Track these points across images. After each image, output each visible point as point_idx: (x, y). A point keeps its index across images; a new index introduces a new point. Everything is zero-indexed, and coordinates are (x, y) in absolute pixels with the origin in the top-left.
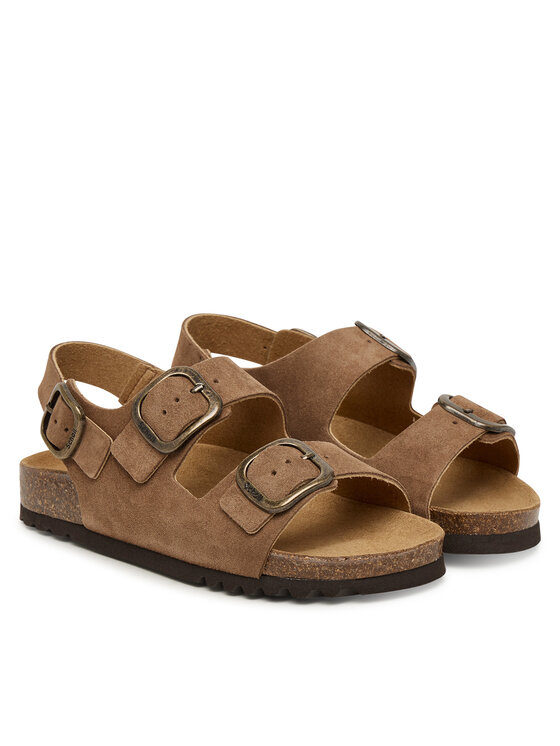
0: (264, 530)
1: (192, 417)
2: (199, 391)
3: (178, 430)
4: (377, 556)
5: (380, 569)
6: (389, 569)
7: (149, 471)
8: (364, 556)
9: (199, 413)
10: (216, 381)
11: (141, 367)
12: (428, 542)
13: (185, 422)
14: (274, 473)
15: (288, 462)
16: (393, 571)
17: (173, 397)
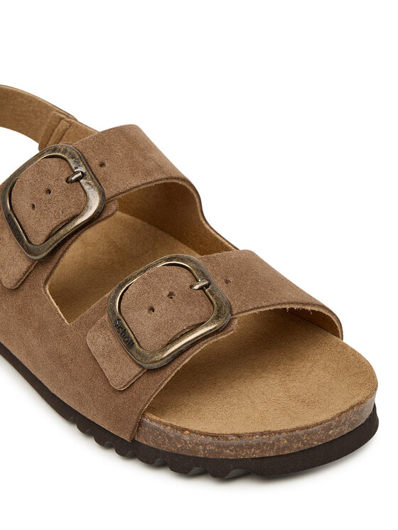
0: (135, 388)
1: (63, 218)
2: (78, 180)
3: (47, 232)
4: (280, 433)
5: (285, 447)
6: (297, 447)
7: (18, 277)
8: (262, 434)
9: (73, 211)
10: (102, 165)
11: (54, 116)
12: (352, 407)
13: (55, 223)
14: (152, 309)
15: (171, 295)
16: (302, 447)
17: (43, 188)
